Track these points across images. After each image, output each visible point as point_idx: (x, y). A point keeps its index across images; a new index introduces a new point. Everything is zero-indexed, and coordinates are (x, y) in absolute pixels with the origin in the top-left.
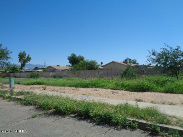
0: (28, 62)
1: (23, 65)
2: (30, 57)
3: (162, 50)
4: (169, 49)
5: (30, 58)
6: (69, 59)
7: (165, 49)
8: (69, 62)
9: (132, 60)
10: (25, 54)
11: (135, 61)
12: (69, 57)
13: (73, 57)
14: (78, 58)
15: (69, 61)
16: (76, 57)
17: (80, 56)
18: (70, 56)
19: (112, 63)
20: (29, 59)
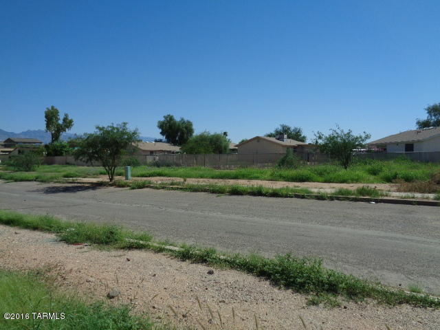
0: (67, 130)
1: (55, 137)
2: (70, 118)
3: (331, 132)
4: (339, 132)
5: (71, 122)
6: (161, 126)
7: (335, 131)
8: (161, 133)
9: (292, 128)
10: (57, 112)
11: (299, 132)
12: (159, 122)
13: (169, 122)
14: (179, 125)
15: (160, 130)
16: (175, 123)
17: (182, 119)
18: (162, 119)
19: (256, 140)
20: (68, 123)
